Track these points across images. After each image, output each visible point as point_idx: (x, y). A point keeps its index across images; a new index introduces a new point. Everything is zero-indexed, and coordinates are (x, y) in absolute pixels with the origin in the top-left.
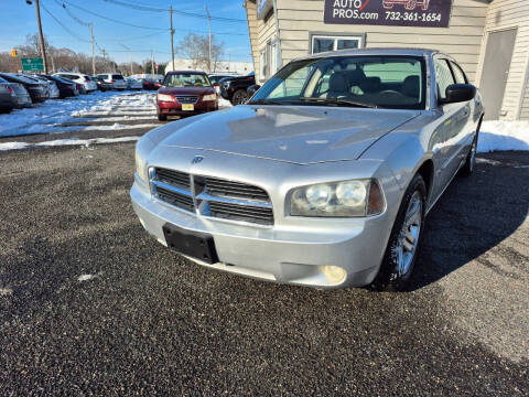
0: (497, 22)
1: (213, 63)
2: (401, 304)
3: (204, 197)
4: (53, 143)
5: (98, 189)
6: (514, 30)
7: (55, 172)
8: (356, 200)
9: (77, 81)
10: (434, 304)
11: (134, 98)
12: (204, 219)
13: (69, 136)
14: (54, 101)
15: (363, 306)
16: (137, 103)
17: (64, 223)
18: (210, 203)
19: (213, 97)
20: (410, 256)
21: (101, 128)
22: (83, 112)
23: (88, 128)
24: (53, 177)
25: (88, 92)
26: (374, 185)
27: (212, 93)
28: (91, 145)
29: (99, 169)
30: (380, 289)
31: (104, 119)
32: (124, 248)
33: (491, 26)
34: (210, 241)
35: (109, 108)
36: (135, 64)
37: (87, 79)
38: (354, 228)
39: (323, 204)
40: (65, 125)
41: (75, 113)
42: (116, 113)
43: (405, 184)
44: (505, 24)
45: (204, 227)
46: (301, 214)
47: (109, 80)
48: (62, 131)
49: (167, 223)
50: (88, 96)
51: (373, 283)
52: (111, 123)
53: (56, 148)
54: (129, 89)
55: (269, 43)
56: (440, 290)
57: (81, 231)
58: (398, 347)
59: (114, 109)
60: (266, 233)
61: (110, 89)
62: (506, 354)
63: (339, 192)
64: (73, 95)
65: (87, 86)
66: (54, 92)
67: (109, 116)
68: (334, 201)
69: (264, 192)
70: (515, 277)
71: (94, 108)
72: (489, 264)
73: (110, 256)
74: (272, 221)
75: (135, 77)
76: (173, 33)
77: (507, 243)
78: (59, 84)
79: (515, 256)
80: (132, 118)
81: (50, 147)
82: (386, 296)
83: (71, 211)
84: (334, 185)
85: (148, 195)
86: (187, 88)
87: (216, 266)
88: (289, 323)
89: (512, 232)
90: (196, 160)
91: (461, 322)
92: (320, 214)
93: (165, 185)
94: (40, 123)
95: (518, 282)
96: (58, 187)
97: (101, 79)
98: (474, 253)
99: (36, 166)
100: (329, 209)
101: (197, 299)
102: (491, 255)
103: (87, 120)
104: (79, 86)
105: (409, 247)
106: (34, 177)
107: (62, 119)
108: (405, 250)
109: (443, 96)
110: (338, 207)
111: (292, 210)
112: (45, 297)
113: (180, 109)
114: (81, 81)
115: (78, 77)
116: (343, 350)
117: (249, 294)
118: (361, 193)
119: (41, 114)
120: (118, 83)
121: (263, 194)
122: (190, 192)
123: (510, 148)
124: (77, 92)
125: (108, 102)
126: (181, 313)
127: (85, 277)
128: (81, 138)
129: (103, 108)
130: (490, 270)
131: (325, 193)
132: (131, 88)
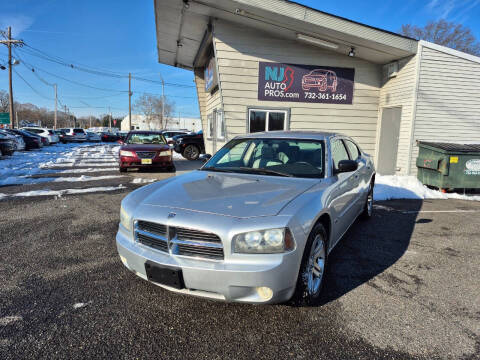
0: (387, 101)
1: (165, 118)
2: (313, 315)
3: (175, 241)
4: (28, 194)
5: (76, 234)
6: (399, 108)
7: (35, 220)
8: (277, 242)
9: (42, 135)
10: (335, 315)
11: (94, 150)
12: (175, 257)
13: (41, 187)
14: (21, 154)
15: (286, 317)
16: (97, 155)
17: (53, 263)
18: (179, 245)
19: (168, 153)
20: (319, 281)
21: (69, 179)
22: (50, 164)
23: (58, 180)
24: (35, 225)
25: (51, 144)
26: (287, 232)
27: (167, 149)
28: (63, 196)
29: (74, 217)
30: (298, 305)
31: (70, 171)
32: (106, 282)
33: (383, 104)
34: (180, 272)
35: (73, 160)
36: (93, 118)
37: (51, 133)
38: (276, 261)
39: (256, 245)
40: (35, 177)
41: (42, 165)
42: (80, 165)
43: (308, 231)
44: (393, 103)
45: (175, 263)
46: (242, 251)
47: (71, 133)
48: (34, 182)
49: (148, 261)
50: (51, 148)
51: (291, 299)
52: (78, 175)
53: (32, 199)
54: (88, 141)
55: (215, 111)
56: (339, 305)
57: (68, 270)
58: (309, 342)
59: (78, 161)
60: (218, 266)
61: (71, 142)
62: (378, 344)
63: (267, 236)
64: (37, 147)
65: (50, 139)
66: (21, 145)
67: (74, 168)
68: (263, 242)
69: (218, 237)
70: (391, 294)
71: (59, 160)
72: (374, 286)
73: (95, 288)
74: (223, 257)
75: (93, 130)
76: (130, 95)
77: (389, 270)
78: (26, 138)
79: (394, 280)
80: (95, 170)
81: (26, 197)
82: (303, 310)
83: (56, 253)
84: (262, 232)
85: (132, 240)
86: (146, 146)
87: (183, 291)
88: (234, 331)
89: (394, 262)
90: (171, 216)
91: (351, 326)
92: (254, 252)
93: (145, 233)
94: (12, 175)
95: (392, 297)
96: (41, 234)
97: (63, 132)
98: (365, 278)
99: (17, 215)
100: (260, 248)
101: (167, 318)
102: (377, 280)
103: (55, 172)
104: (43, 138)
105: (318, 274)
106: (18, 225)
107: (32, 171)
108: (314, 276)
109: (337, 167)
110: (266, 247)
111: (236, 248)
112: (49, 321)
113: (140, 162)
114: (45, 134)
115: (42, 131)
116: (272, 346)
117: (205, 313)
118: (280, 237)
119: (10, 166)
120: (79, 135)
121: (216, 239)
122: (165, 238)
123: (402, 197)
124: (41, 144)
125: (71, 154)
126: (156, 328)
127: (79, 305)
128: (53, 190)
129: (68, 160)
130: (374, 290)
131: (257, 237)
132: (90, 140)
